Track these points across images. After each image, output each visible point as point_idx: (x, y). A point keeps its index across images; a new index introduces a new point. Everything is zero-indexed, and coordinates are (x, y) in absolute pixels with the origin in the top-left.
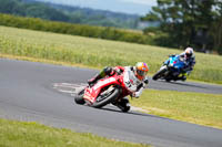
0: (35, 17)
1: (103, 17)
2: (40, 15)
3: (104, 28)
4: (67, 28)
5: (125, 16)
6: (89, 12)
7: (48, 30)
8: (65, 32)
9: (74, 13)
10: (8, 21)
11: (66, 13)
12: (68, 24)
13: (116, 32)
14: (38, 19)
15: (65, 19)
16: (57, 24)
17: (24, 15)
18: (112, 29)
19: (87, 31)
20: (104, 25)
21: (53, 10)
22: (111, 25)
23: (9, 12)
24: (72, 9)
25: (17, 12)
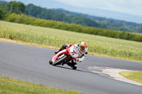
0: (78, 24)
1: (121, 25)
2: (81, 23)
3: (121, 32)
4: (98, 31)
5: (135, 25)
6: (112, 21)
7: (85, 32)
8: (96, 34)
9: (102, 22)
10: (60, 26)
11: (97, 21)
12: (98, 29)
13: (129, 35)
14: (79, 25)
15: (97, 25)
16: (92, 29)
17: (70, 22)
18: (127, 33)
19: (111, 34)
20: (122, 30)
21: (89, 19)
22: (126, 30)
23: (60, 20)
24: (101, 19)
25: (66, 20)
